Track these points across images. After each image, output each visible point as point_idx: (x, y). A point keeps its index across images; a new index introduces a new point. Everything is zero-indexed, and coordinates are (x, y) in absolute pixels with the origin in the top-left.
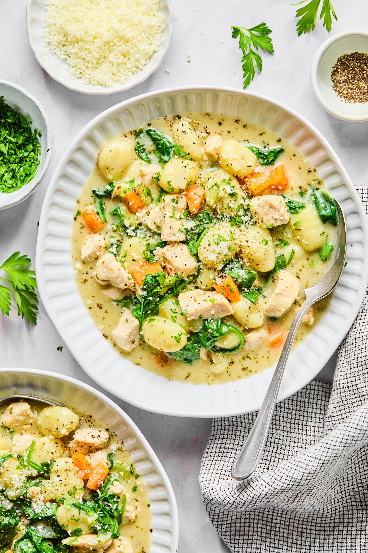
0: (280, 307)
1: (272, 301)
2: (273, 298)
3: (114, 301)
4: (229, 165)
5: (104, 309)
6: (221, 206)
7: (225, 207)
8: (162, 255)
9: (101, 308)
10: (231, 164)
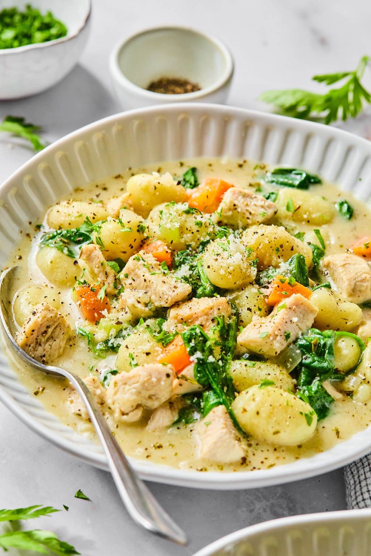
0: (361, 275)
1: (345, 274)
2: (343, 272)
3: (169, 427)
4: (157, 186)
5: (165, 444)
6: (189, 235)
7: (194, 231)
8: (176, 321)
9: (160, 447)
10: (159, 183)
